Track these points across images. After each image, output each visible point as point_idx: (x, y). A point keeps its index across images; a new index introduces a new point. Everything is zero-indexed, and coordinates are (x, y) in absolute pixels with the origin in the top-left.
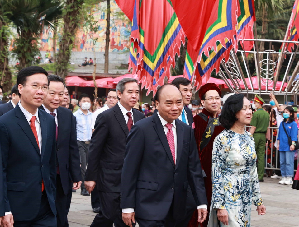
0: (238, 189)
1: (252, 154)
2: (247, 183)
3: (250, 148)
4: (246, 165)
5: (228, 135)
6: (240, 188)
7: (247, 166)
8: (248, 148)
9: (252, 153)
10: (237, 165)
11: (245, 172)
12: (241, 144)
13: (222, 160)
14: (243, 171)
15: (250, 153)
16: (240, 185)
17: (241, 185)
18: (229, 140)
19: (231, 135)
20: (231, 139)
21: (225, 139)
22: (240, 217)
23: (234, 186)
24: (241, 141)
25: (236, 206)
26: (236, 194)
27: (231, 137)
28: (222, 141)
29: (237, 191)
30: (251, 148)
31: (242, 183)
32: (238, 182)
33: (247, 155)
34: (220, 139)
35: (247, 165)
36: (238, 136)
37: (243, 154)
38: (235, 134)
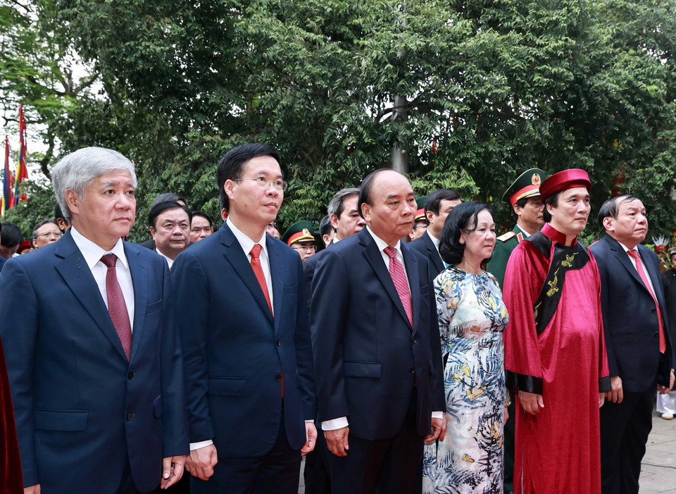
0: (482, 377)
1: (499, 310)
2: (498, 364)
3: (495, 300)
4: (492, 330)
5: (454, 276)
6: (485, 374)
7: (495, 333)
8: (491, 300)
9: (499, 307)
10: (476, 329)
11: (492, 344)
12: (478, 291)
13: (443, 323)
14: (488, 343)
15: (495, 308)
16: (485, 368)
17: (488, 368)
18: (457, 285)
19: (459, 276)
20: (460, 283)
21: (450, 283)
22: (480, 429)
23: (473, 372)
24: (478, 286)
25: (476, 408)
26: (479, 386)
27: (460, 280)
28: (443, 287)
29: (480, 382)
30: (497, 298)
31: (488, 364)
32: (481, 363)
33: (491, 311)
34: (440, 284)
35: (494, 331)
36: (472, 277)
37: (484, 309)
38: (467, 275)
